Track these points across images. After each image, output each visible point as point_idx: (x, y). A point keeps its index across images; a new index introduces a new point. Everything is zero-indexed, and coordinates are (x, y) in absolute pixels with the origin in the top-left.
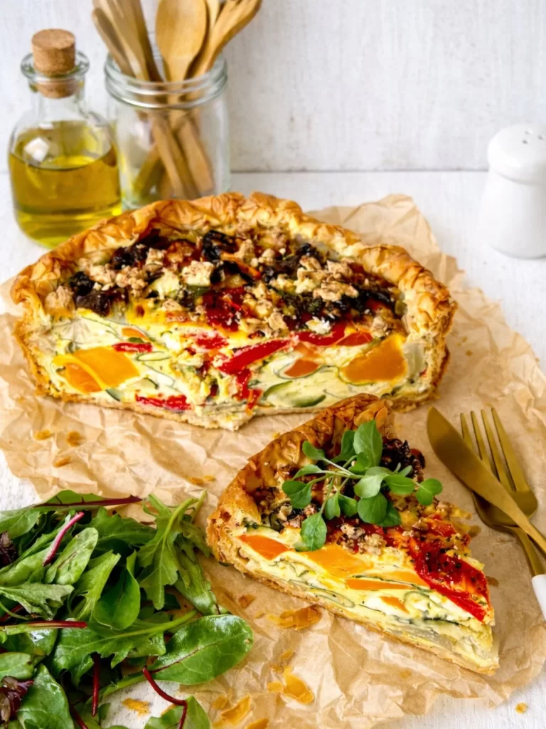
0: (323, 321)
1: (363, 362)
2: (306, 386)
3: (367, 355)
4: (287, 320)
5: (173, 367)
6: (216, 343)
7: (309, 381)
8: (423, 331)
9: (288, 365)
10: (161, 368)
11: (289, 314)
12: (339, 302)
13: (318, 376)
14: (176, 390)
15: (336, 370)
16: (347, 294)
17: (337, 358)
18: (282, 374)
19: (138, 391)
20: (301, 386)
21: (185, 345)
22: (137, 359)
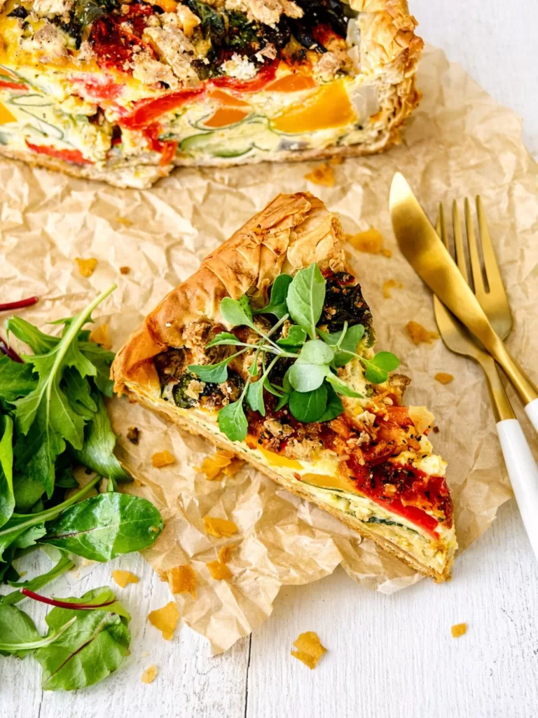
0: (246, 62)
1: (301, 110)
2: (230, 139)
3: (305, 104)
4: (197, 64)
5: (60, 115)
6: (109, 91)
7: (234, 132)
8: (379, 71)
9: (207, 116)
10: (44, 115)
11: (200, 57)
12: (273, 26)
13: (245, 127)
14: (68, 143)
15: (265, 121)
16: (289, 14)
17: (268, 107)
18: (201, 124)
19: (28, 136)
20: (226, 138)
21: (70, 91)
22: (11, 102)
